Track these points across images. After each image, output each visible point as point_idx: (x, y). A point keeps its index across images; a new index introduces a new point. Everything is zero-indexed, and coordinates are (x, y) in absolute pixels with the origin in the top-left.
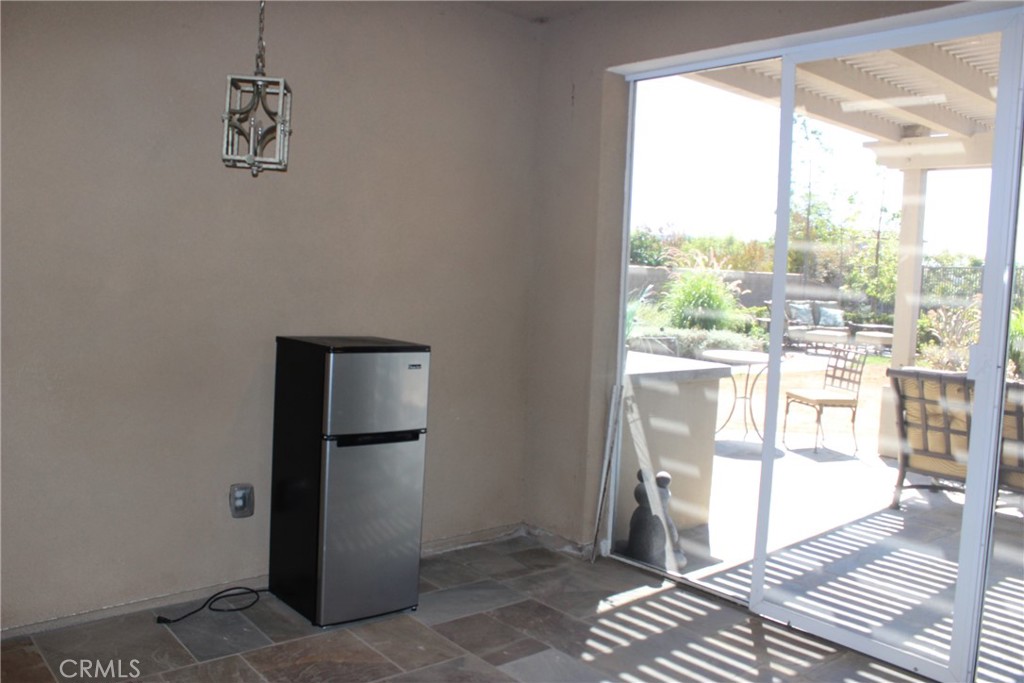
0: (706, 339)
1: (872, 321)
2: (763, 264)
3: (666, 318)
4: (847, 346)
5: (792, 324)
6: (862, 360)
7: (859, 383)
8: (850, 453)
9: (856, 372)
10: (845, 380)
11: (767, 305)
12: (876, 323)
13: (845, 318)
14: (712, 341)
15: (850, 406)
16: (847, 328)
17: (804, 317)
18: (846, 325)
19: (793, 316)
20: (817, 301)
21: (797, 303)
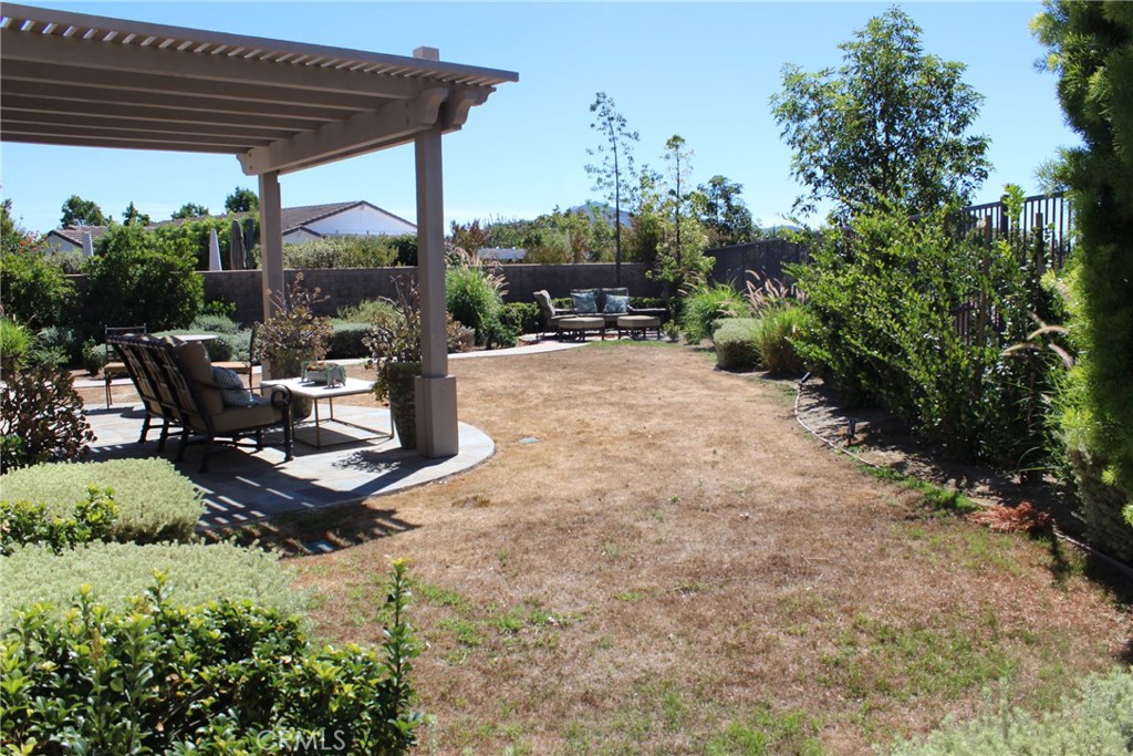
18: (628, 310)
20: (605, 289)
21: (579, 292)
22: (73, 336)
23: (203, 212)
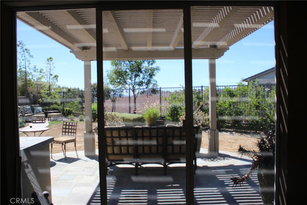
5: (26, 114)
6: (75, 124)
7: (76, 133)
8: (76, 157)
9: (74, 129)
10: (70, 132)
13: (42, 109)
15: (74, 141)
16: (43, 113)
17: (29, 111)
19: (25, 110)
20: (32, 105)
21: (26, 106)
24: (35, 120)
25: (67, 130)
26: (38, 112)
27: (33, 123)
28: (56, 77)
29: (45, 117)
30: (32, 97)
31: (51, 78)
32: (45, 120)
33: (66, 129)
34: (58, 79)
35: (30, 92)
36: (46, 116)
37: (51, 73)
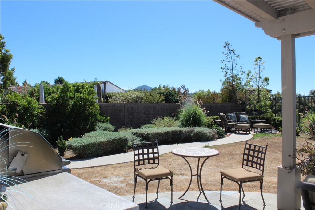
0: (193, 131)
1: (259, 119)
2: (218, 100)
3: (178, 123)
4: (250, 129)
7: (263, 165)
10: (255, 162)
11: (219, 115)
12: (260, 120)
13: (249, 118)
14: (196, 132)
15: (258, 180)
17: (234, 119)
18: (249, 121)
19: (230, 118)
20: (237, 113)
21: (230, 114)
22: (46, 133)
23: (48, 84)
24: (239, 131)
25: (250, 158)
26: (244, 120)
27: (236, 133)
28: (267, 79)
29: (250, 127)
30: (241, 104)
31: (260, 81)
32: (249, 131)
33: (248, 155)
34: (269, 82)
35: (238, 98)
36: (252, 126)
37: (260, 76)
